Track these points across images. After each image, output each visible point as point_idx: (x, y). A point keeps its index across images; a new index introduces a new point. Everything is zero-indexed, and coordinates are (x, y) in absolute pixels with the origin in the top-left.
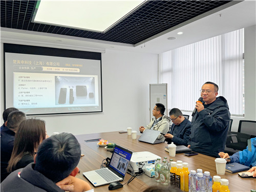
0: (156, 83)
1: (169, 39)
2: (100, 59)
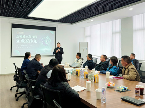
0: (83, 42)
1: (87, 22)
2: (56, 30)
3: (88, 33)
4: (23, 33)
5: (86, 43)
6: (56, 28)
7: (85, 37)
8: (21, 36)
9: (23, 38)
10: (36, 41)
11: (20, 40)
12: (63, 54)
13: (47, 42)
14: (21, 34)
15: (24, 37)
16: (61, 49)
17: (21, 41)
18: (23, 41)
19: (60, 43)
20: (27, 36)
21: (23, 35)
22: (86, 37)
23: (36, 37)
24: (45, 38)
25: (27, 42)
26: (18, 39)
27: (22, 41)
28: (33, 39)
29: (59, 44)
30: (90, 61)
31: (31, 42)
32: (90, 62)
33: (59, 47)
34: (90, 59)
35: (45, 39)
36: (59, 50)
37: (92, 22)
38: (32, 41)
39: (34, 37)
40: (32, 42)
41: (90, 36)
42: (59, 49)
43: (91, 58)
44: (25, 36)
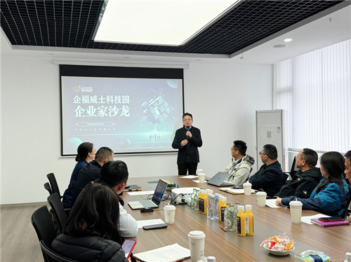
0: (269, 108)
1: (275, 46)
2: (182, 78)
3: (283, 81)
4: (90, 90)
5: (277, 111)
6: (183, 69)
7: (274, 92)
8: (85, 100)
9: (91, 105)
10: (126, 112)
11: (84, 110)
12: (200, 145)
13: (158, 113)
14: (85, 94)
15: (94, 99)
16: (196, 132)
17: (85, 113)
18: (91, 112)
19: (191, 115)
20: (102, 99)
21: (91, 94)
22: (280, 92)
23: (126, 99)
24: (152, 102)
25: (102, 113)
26: (79, 107)
27: (89, 112)
28: (119, 106)
29: (187, 117)
30: (270, 168)
31: (113, 113)
32: (271, 171)
33: (188, 127)
34: (270, 162)
35: (152, 106)
36: (189, 134)
37: (288, 43)
38: (115, 110)
39: (121, 101)
40: (116, 113)
41: (290, 90)
42: (190, 130)
43: (272, 159)
44: (95, 97)
